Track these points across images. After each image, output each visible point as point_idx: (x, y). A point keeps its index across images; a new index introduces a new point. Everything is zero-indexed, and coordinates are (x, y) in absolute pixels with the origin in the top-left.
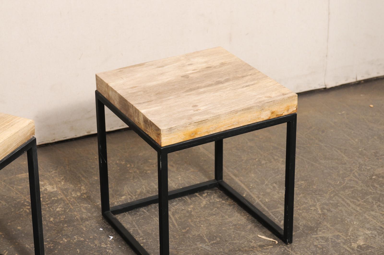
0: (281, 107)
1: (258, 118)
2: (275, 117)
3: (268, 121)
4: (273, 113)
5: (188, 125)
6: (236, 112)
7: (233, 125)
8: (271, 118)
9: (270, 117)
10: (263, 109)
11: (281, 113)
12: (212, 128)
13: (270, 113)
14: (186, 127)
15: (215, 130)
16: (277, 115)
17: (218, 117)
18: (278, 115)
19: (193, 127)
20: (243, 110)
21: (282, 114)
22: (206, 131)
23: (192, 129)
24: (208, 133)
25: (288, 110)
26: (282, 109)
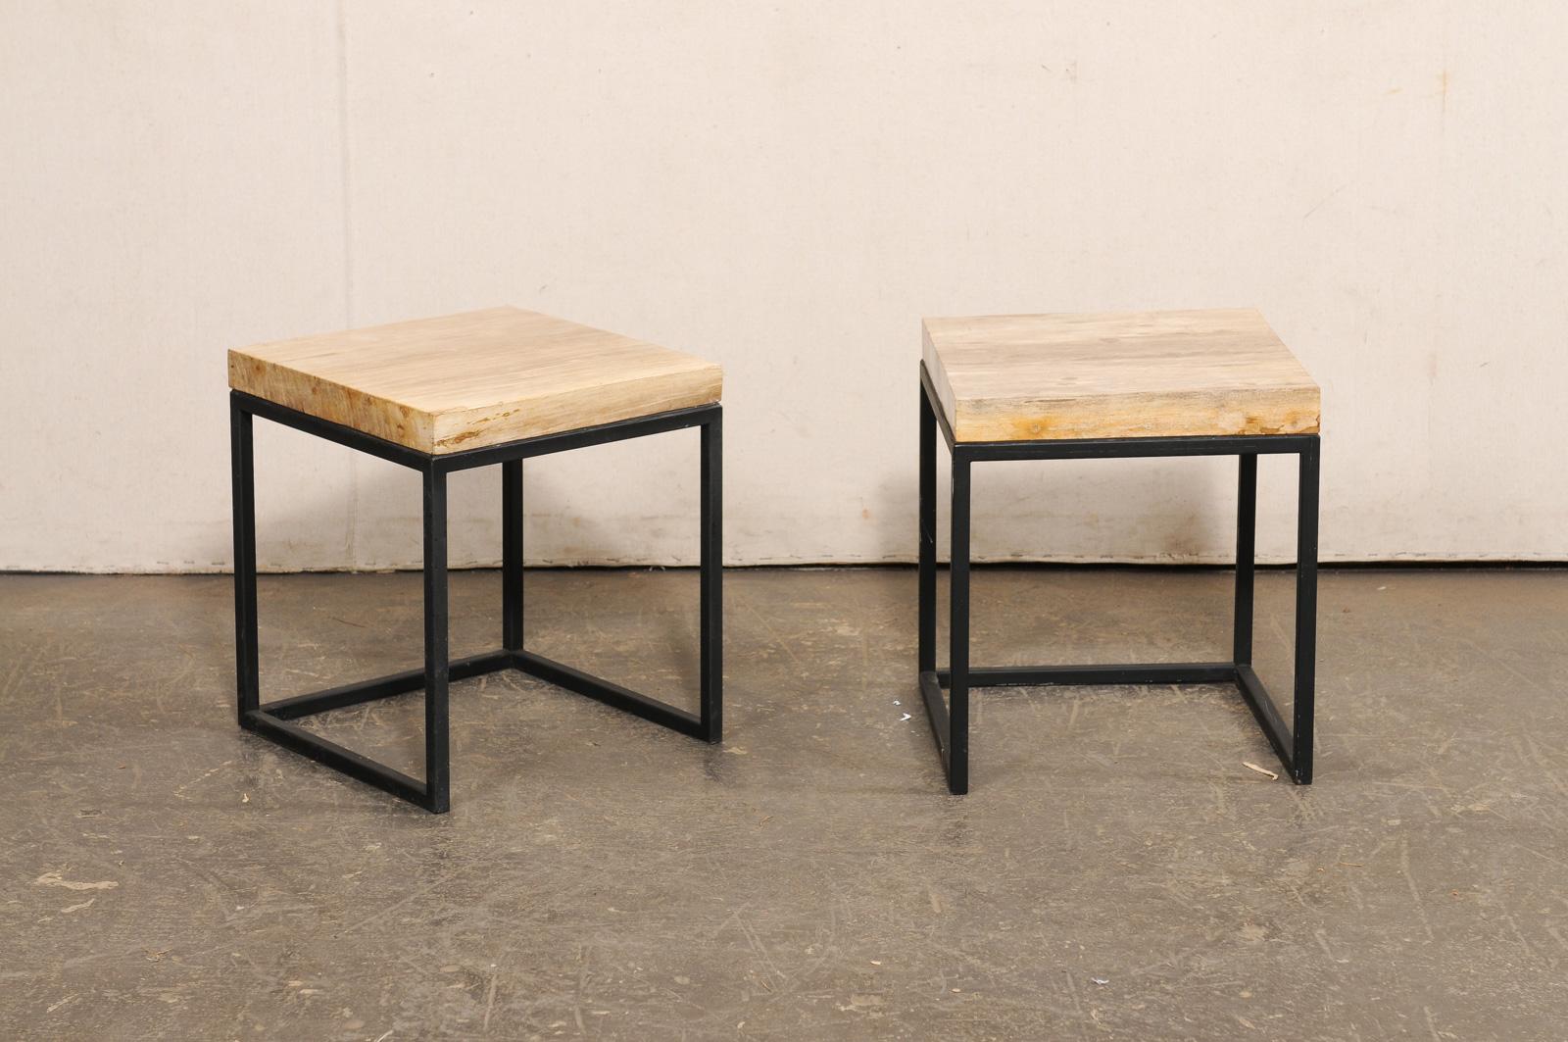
0: (1275, 411)
1: (1212, 427)
2: (1257, 432)
3: (1238, 439)
4: (1250, 420)
5: (1022, 403)
6: (1151, 397)
7: (1143, 429)
8: (1246, 433)
9: (1244, 431)
10: (1223, 406)
11: (1276, 427)
12: (1087, 424)
13: (1245, 420)
14: (1018, 406)
15: (1093, 430)
16: (1262, 429)
17: (1101, 400)
18: (1266, 429)
19: (1035, 409)
20: (1167, 395)
21: (1278, 430)
22: (1070, 427)
23: (1033, 414)
24: (1077, 433)
25: (1294, 423)
26: (1276, 415)
